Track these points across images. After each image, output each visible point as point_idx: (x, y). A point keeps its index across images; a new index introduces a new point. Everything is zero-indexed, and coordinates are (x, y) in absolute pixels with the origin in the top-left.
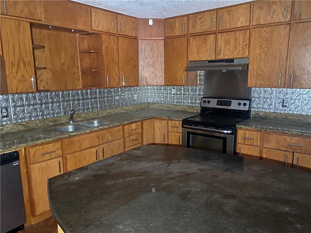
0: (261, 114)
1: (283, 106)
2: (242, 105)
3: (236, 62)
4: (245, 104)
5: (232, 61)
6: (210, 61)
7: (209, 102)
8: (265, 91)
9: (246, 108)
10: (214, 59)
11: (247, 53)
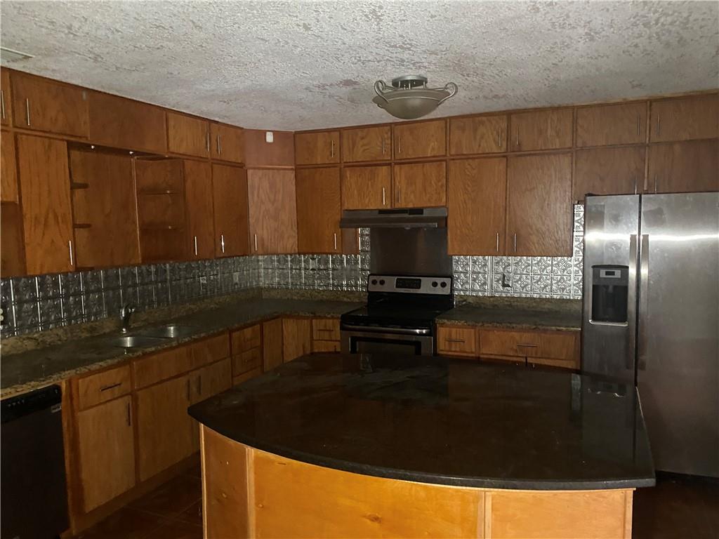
0: (470, 300)
1: (504, 285)
2: (439, 285)
3: (426, 213)
4: (443, 285)
5: (420, 211)
6: (381, 212)
7: (382, 282)
8: (474, 262)
9: (446, 291)
10: (389, 207)
11: (444, 200)
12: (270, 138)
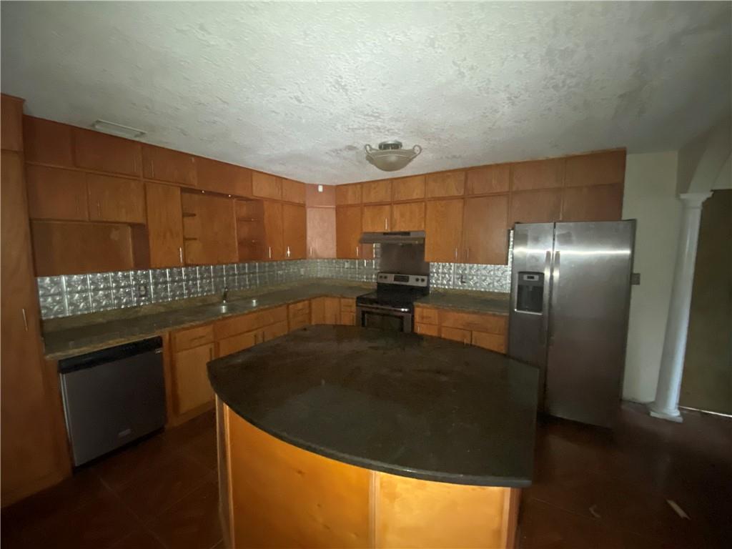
0: (440, 290)
1: (462, 282)
2: (420, 281)
3: (412, 235)
4: (423, 280)
5: (407, 233)
6: (385, 234)
7: (386, 277)
8: (443, 267)
9: (424, 284)
10: (389, 231)
11: (423, 226)
12: (321, 189)
